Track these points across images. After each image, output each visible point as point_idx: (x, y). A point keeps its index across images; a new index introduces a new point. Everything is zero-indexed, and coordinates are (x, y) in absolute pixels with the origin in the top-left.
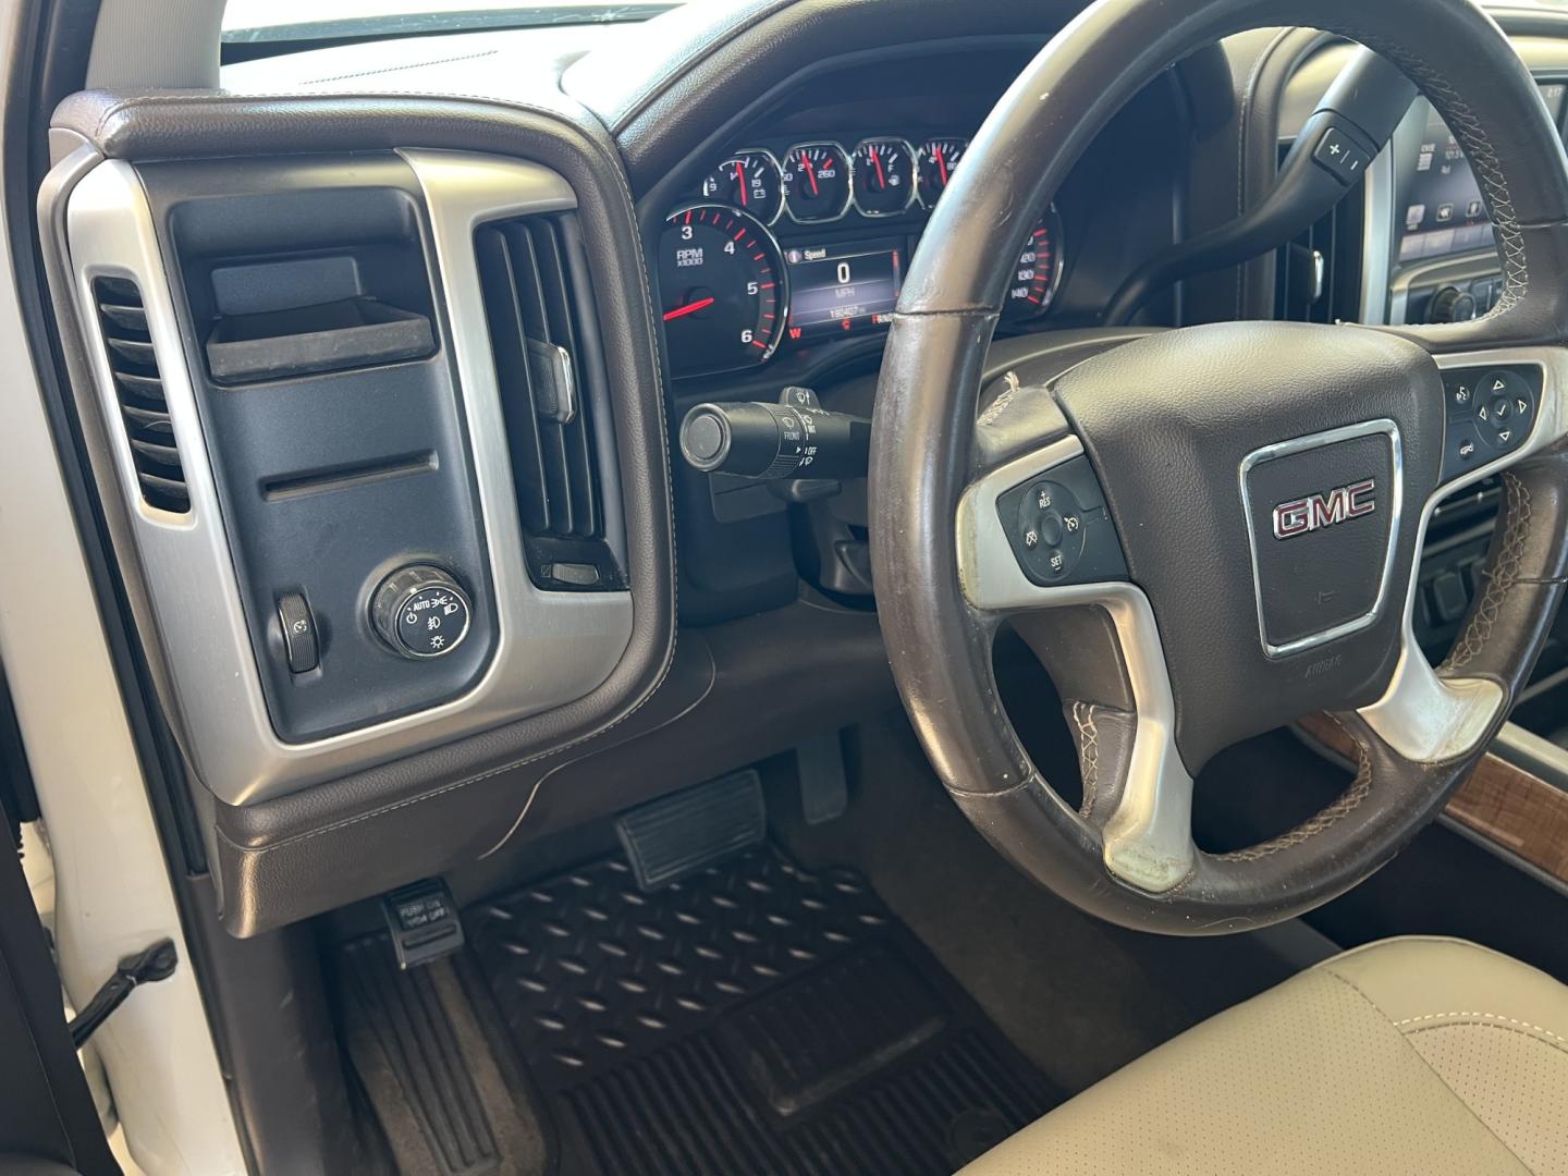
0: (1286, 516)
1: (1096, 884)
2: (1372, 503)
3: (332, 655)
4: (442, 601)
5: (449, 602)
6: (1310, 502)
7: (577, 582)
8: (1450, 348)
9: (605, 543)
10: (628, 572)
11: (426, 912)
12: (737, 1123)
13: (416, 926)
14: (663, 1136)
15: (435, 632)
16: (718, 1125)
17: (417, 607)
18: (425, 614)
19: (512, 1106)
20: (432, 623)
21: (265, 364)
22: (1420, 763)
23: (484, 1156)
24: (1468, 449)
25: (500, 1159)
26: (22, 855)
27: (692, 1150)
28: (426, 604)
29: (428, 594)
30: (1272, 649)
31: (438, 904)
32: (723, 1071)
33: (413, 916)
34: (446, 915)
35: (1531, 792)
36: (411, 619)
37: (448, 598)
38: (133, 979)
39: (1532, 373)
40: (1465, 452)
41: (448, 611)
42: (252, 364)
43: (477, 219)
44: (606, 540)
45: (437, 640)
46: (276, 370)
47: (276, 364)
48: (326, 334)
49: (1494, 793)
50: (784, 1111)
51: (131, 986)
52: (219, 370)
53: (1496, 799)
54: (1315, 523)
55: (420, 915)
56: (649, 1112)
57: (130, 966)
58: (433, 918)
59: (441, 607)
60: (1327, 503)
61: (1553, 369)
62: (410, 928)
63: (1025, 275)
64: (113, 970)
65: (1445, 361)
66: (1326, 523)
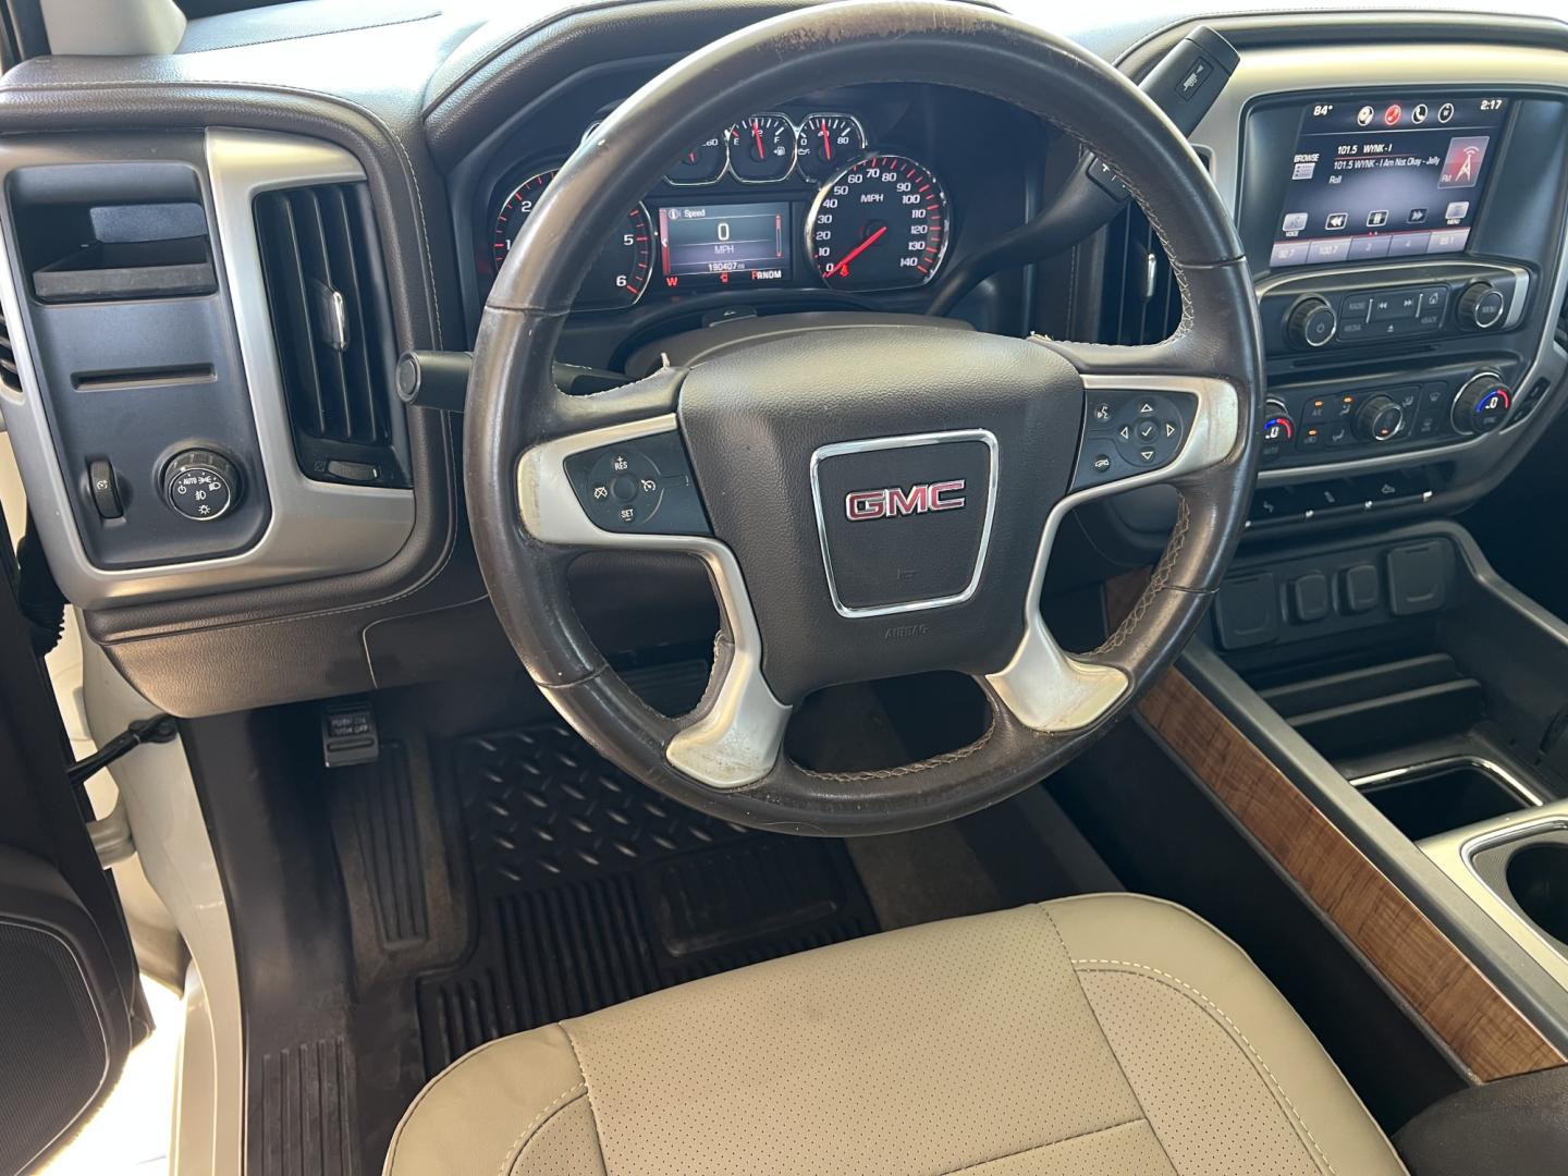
0: (859, 503)
1: (651, 771)
2: (962, 500)
3: (132, 509)
4: (207, 480)
5: (213, 481)
6: (887, 492)
7: (349, 477)
8: (1105, 370)
9: (391, 451)
10: (412, 474)
11: (352, 725)
12: (629, 951)
13: (342, 735)
14: (565, 951)
15: (202, 502)
16: (613, 950)
17: (186, 482)
18: (193, 488)
19: (450, 900)
20: (199, 495)
21: (76, 290)
22: (1034, 730)
23: (415, 934)
24: (1104, 463)
25: (427, 937)
26: (63, 629)
27: (584, 965)
28: (194, 480)
29: (197, 474)
30: (846, 612)
31: (364, 721)
32: (631, 907)
33: (342, 727)
34: (368, 731)
35: (1275, 788)
36: (182, 490)
37: (212, 478)
38: (137, 737)
39: (1187, 402)
40: (1100, 465)
41: (212, 487)
42: (67, 289)
43: (255, 189)
44: (393, 448)
45: (204, 509)
46: (86, 295)
47: (85, 290)
48: (124, 271)
49: (1250, 783)
50: (676, 952)
51: (135, 743)
52: (42, 292)
53: (1250, 788)
54: (892, 511)
55: (347, 727)
56: (559, 929)
57: (137, 727)
58: (357, 731)
59: (207, 484)
60: (907, 497)
61: (1208, 400)
62: (336, 736)
63: (917, 246)
64: (126, 728)
65: (1091, 382)
66: (904, 512)
